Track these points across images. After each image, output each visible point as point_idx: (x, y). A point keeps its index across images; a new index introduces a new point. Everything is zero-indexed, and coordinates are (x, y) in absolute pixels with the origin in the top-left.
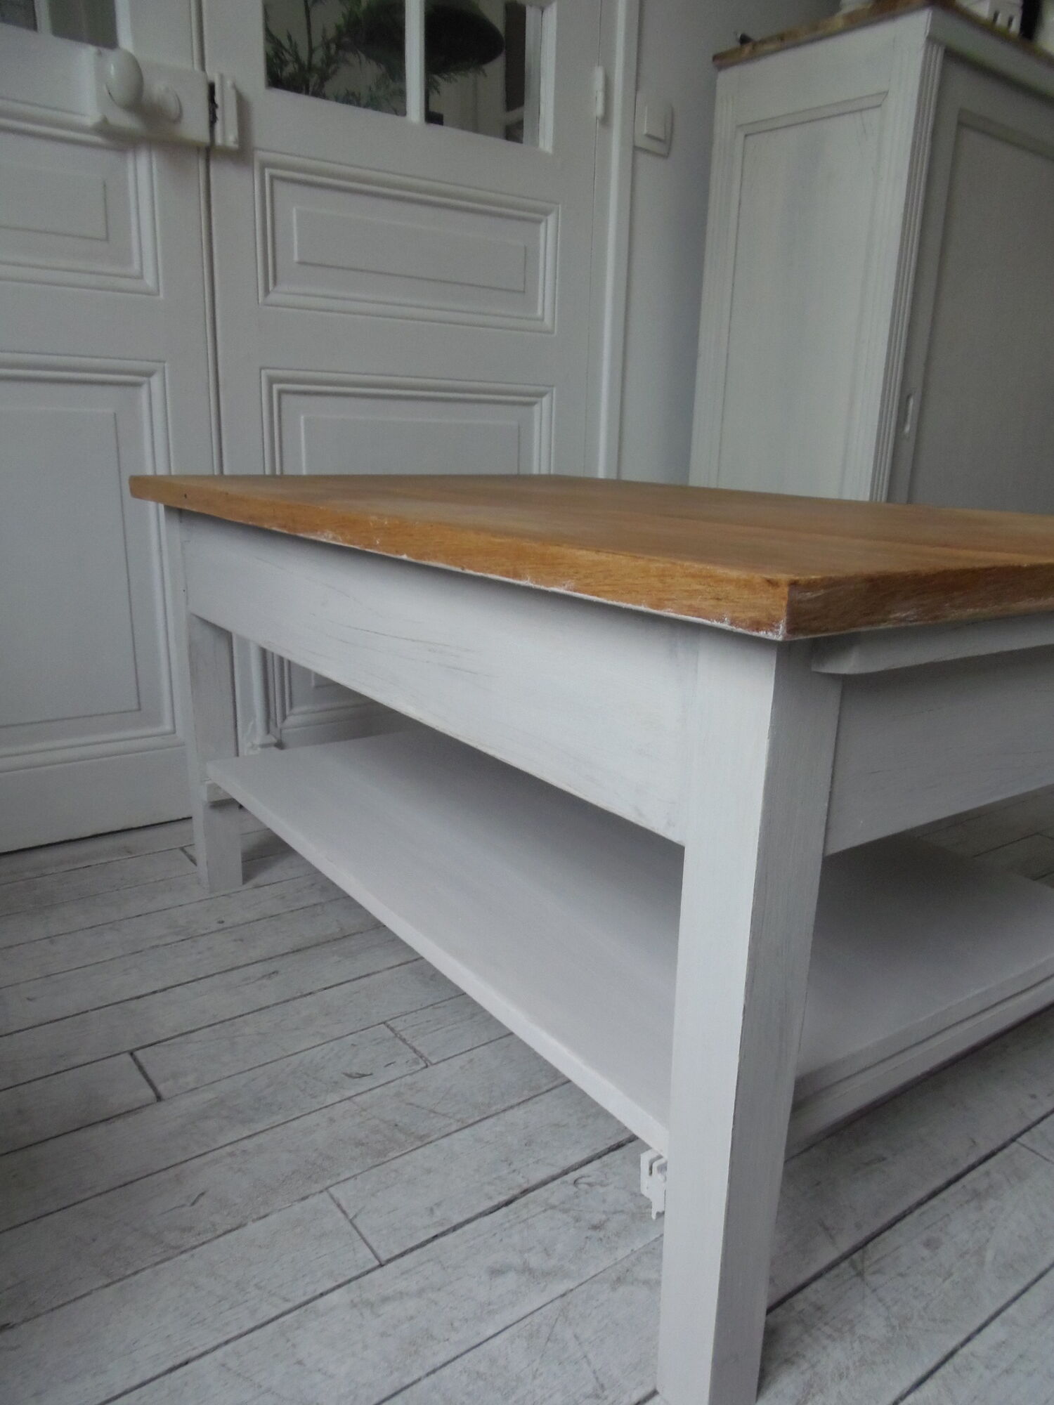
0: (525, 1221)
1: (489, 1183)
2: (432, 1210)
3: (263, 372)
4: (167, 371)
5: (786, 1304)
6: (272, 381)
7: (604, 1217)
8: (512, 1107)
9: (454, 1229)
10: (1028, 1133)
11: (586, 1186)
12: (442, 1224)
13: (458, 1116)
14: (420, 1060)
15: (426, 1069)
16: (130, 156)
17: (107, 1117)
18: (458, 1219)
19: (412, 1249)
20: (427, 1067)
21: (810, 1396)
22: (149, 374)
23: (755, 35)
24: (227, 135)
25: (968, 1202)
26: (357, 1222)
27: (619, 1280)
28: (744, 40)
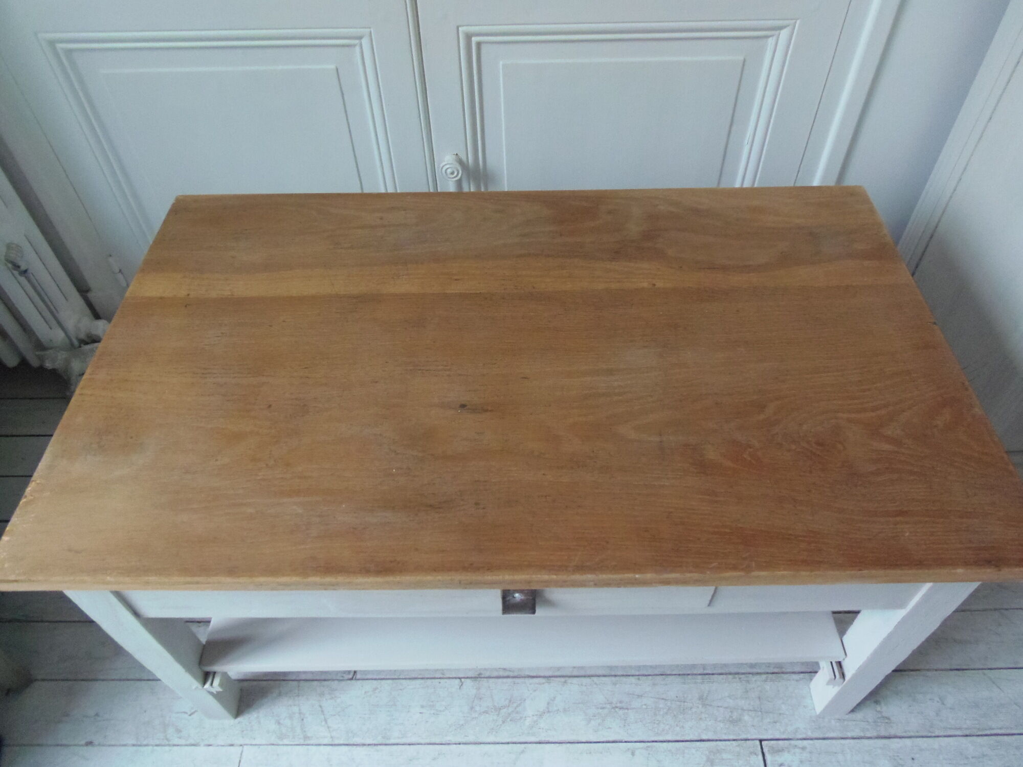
3: (460, 28)
4: (373, 33)
6: (469, 37)
13: (335, 734)
15: (351, 682)
20: (353, 679)
22: (360, 38)
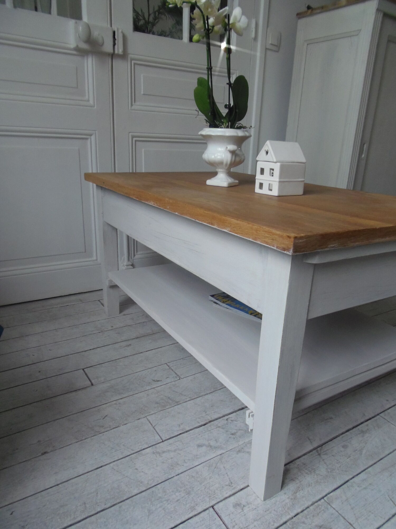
0: (209, 431)
1: (199, 418)
2: (180, 426)
3: (130, 134)
4: (97, 133)
5: (293, 462)
6: (133, 137)
7: (236, 431)
8: (207, 394)
9: (187, 432)
10: (384, 413)
11: (230, 421)
12: (183, 430)
13: (189, 396)
14: (178, 377)
15: (179, 380)
16: (86, 58)
17: (75, 390)
18: (188, 429)
19: (173, 437)
20: (180, 379)
21: (298, 491)
22: (91, 135)
23: (313, 5)
24: (119, 50)
25: (359, 434)
26: (155, 427)
27: (239, 451)
28: (309, 8)
